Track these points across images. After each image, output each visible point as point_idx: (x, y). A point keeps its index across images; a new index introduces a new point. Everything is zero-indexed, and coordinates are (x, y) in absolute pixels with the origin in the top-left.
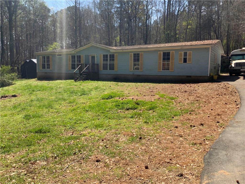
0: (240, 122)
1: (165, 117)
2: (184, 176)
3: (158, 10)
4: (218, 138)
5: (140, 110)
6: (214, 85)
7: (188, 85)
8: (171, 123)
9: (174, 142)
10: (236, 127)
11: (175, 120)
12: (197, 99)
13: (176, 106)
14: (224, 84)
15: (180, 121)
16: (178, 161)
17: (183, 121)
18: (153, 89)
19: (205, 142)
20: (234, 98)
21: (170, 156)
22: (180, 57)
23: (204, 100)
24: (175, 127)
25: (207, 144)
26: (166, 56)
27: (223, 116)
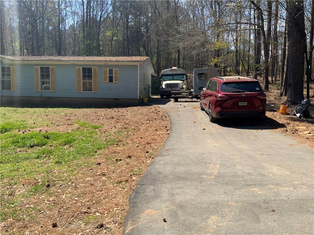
0: (170, 149)
1: (86, 152)
2: (105, 226)
3: (75, 12)
4: (146, 172)
5: (51, 146)
6: (145, 109)
7: (115, 109)
8: (92, 160)
9: (94, 184)
10: (165, 155)
11: (98, 155)
12: (126, 126)
13: (100, 136)
14: (155, 107)
15: (105, 155)
16: (99, 208)
17: (108, 155)
18: (70, 116)
19: (131, 178)
20: (164, 123)
21: (88, 203)
22: (104, 74)
23: (133, 127)
24: (98, 164)
25: (134, 180)
26: (87, 72)
27: (152, 145)
